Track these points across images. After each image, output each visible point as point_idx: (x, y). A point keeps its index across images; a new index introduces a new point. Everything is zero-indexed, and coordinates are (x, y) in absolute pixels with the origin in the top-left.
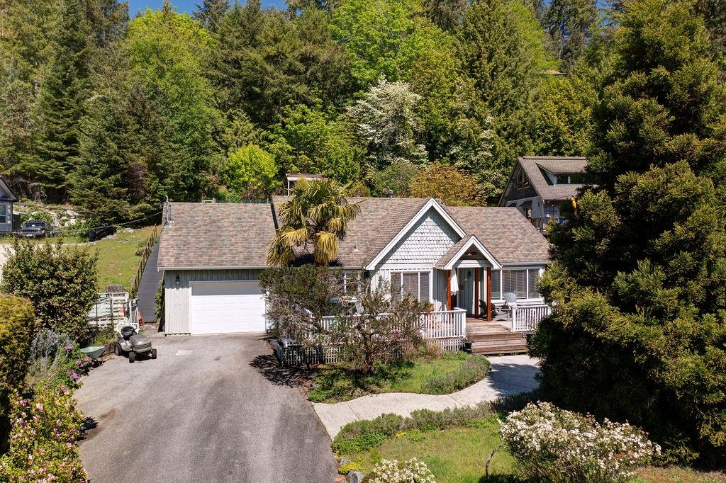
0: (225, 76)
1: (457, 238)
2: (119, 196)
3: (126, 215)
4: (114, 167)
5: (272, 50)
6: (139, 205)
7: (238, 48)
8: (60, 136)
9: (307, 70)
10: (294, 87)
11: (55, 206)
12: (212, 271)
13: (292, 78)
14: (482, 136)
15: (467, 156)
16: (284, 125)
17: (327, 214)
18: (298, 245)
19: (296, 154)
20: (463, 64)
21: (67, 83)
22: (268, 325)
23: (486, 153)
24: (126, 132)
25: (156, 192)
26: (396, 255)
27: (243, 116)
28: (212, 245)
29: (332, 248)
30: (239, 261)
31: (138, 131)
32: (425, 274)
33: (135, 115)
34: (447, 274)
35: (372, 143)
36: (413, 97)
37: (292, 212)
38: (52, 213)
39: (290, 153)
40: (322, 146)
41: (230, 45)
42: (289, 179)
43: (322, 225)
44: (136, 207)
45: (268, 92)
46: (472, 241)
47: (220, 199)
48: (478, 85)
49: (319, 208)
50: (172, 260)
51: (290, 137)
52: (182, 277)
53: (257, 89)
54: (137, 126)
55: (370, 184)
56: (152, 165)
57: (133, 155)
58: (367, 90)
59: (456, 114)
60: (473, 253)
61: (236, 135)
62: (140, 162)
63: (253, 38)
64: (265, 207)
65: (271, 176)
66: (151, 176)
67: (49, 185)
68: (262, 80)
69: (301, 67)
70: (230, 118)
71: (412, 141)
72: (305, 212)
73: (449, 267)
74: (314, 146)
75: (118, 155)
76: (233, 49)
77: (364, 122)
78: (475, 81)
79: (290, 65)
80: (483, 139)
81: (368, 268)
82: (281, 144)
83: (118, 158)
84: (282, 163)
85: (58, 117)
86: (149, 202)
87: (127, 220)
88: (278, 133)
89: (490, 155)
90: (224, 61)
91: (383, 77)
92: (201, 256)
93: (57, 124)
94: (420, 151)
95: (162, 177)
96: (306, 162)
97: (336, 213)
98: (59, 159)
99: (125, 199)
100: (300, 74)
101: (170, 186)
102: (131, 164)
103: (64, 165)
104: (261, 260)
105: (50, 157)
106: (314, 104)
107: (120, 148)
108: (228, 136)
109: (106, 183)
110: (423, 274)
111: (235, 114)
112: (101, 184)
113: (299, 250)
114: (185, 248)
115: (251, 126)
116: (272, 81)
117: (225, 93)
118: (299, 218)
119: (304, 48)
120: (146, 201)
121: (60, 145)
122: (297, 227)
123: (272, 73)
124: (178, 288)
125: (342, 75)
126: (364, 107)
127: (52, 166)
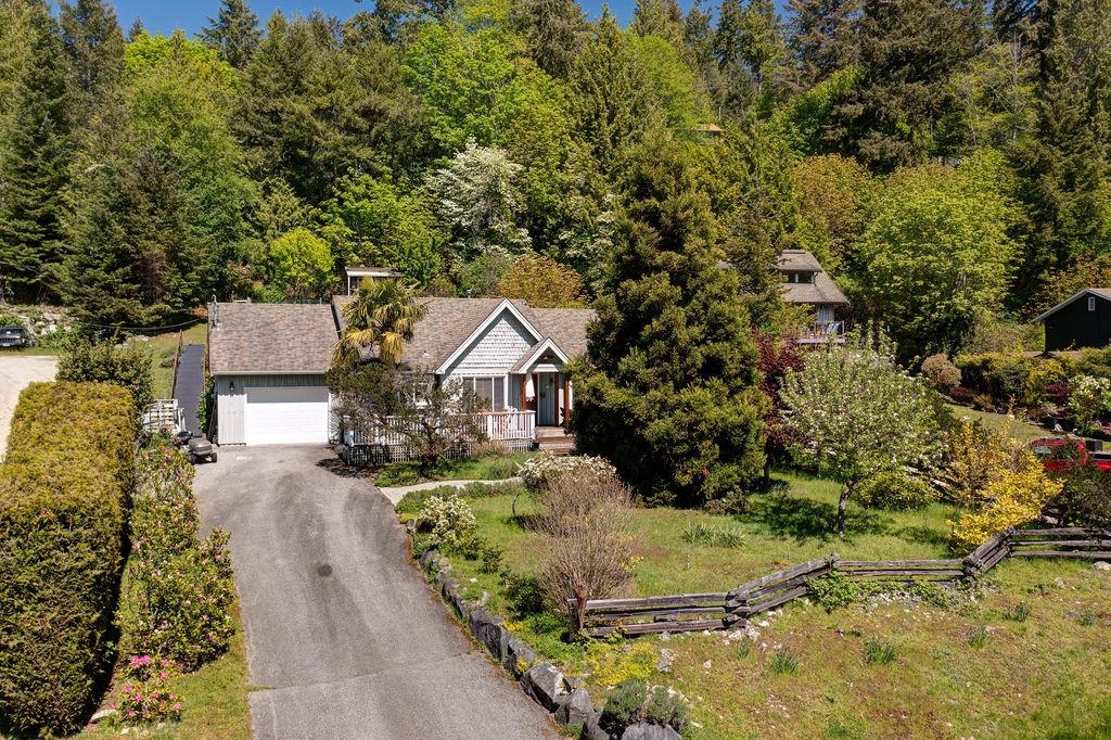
0: (259, 132)
1: (533, 342)
2: (128, 295)
3: (138, 319)
4: (123, 258)
5: (324, 102)
6: (155, 306)
7: (277, 95)
8: (32, 213)
9: (371, 127)
10: (353, 150)
11: (25, 308)
12: (269, 376)
13: (352, 138)
14: (600, 219)
15: (582, 244)
16: (341, 201)
17: (393, 315)
18: (364, 346)
19: (357, 241)
20: (578, 125)
21: (41, 140)
22: (331, 435)
23: (605, 241)
24: (137, 213)
25: (177, 290)
26: (468, 359)
27: (285, 187)
28: (267, 349)
29: (399, 349)
30: (298, 366)
31: (151, 212)
32: (499, 380)
33: (147, 190)
34: (522, 378)
35: (459, 225)
36: (511, 168)
37: (357, 312)
38: (23, 316)
39: (351, 239)
40: (392, 230)
41: (266, 90)
42: (349, 273)
43: (388, 325)
44: (152, 309)
45: (318, 157)
46: (548, 344)
47: (256, 298)
48: (596, 153)
49: (385, 308)
50: (226, 364)
51: (348, 218)
52: (236, 383)
53: (304, 153)
54: (152, 205)
55: (455, 280)
56: (173, 255)
57: (148, 242)
58: (452, 157)
59: (568, 189)
60: (549, 357)
61: (275, 212)
62: (157, 251)
63: (297, 82)
64: (325, 309)
65: (326, 270)
66: (172, 269)
67: (18, 280)
68: (311, 140)
69: (362, 123)
70: (267, 190)
71: (511, 223)
72: (370, 312)
73: (523, 371)
74: (381, 231)
75: (128, 241)
76: (269, 96)
77: (448, 198)
78: (593, 147)
79: (349, 120)
80: (601, 223)
81: (438, 372)
82: (337, 228)
83: (129, 246)
84: (339, 252)
85: (28, 187)
86: (168, 303)
87: (140, 325)
88: (333, 212)
89: (610, 243)
90: (257, 112)
91: (473, 139)
92: (256, 360)
93: (27, 196)
94: (521, 237)
95: (184, 271)
96: (371, 251)
97: (402, 314)
98: (30, 243)
99: (137, 298)
100: (361, 133)
101: (195, 283)
102: (145, 253)
103: (39, 252)
104: (323, 363)
105: (18, 242)
106: (381, 174)
107: (130, 233)
108: (264, 215)
109: (112, 278)
110: (496, 379)
111: (274, 185)
112: (105, 279)
113: (364, 353)
114: (238, 352)
115: (296, 201)
116: (324, 142)
117: (258, 155)
118: (364, 319)
119: (367, 99)
120: (164, 301)
121: (32, 225)
122: (362, 328)
123: (323, 133)
124: (232, 395)
125: (419, 135)
126: (449, 179)
127: (22, 253)
